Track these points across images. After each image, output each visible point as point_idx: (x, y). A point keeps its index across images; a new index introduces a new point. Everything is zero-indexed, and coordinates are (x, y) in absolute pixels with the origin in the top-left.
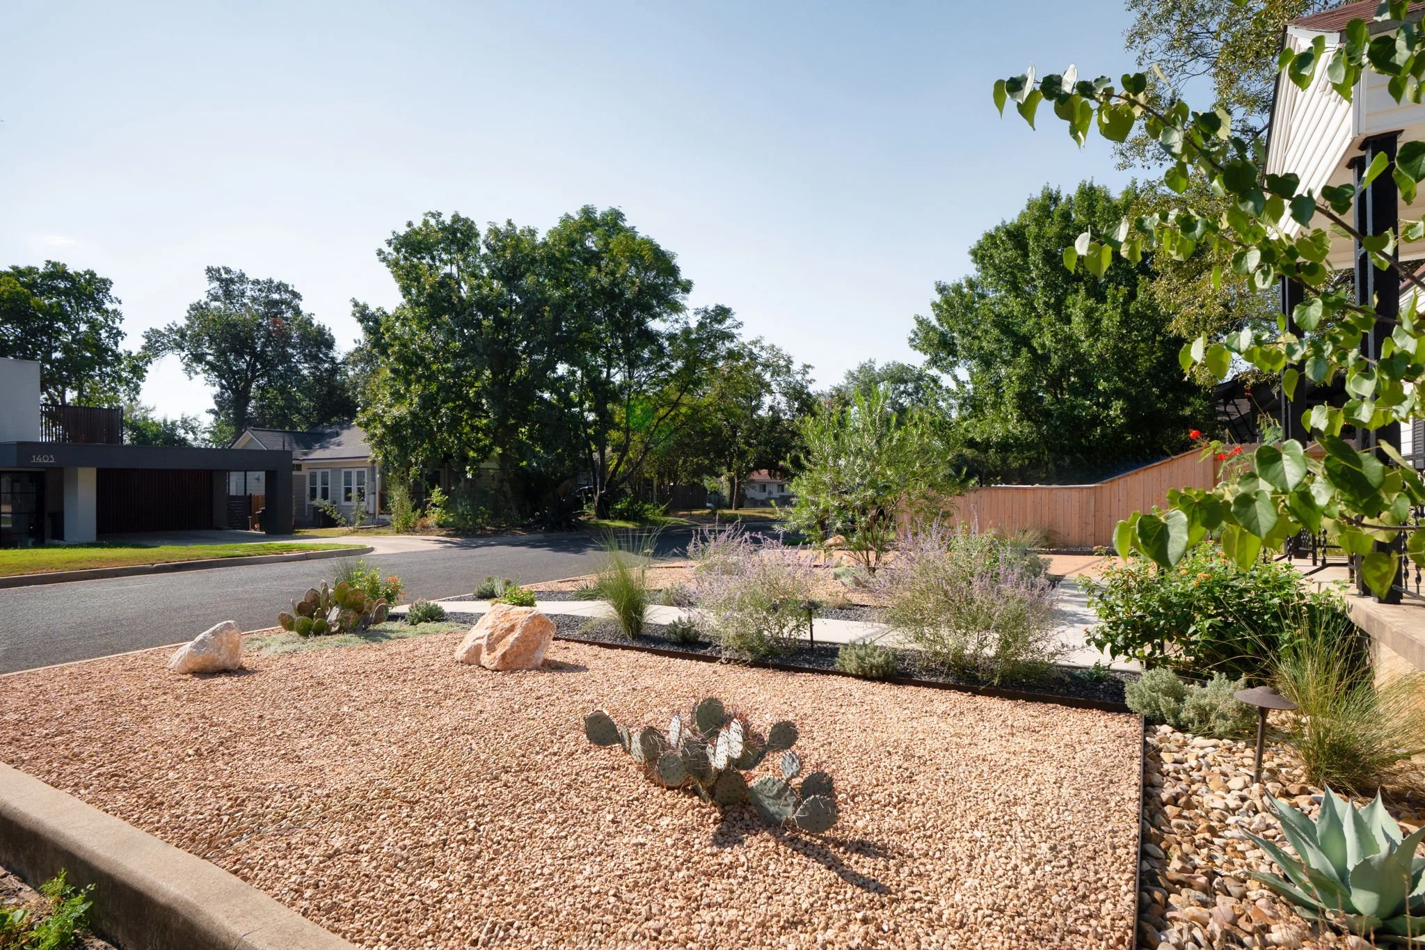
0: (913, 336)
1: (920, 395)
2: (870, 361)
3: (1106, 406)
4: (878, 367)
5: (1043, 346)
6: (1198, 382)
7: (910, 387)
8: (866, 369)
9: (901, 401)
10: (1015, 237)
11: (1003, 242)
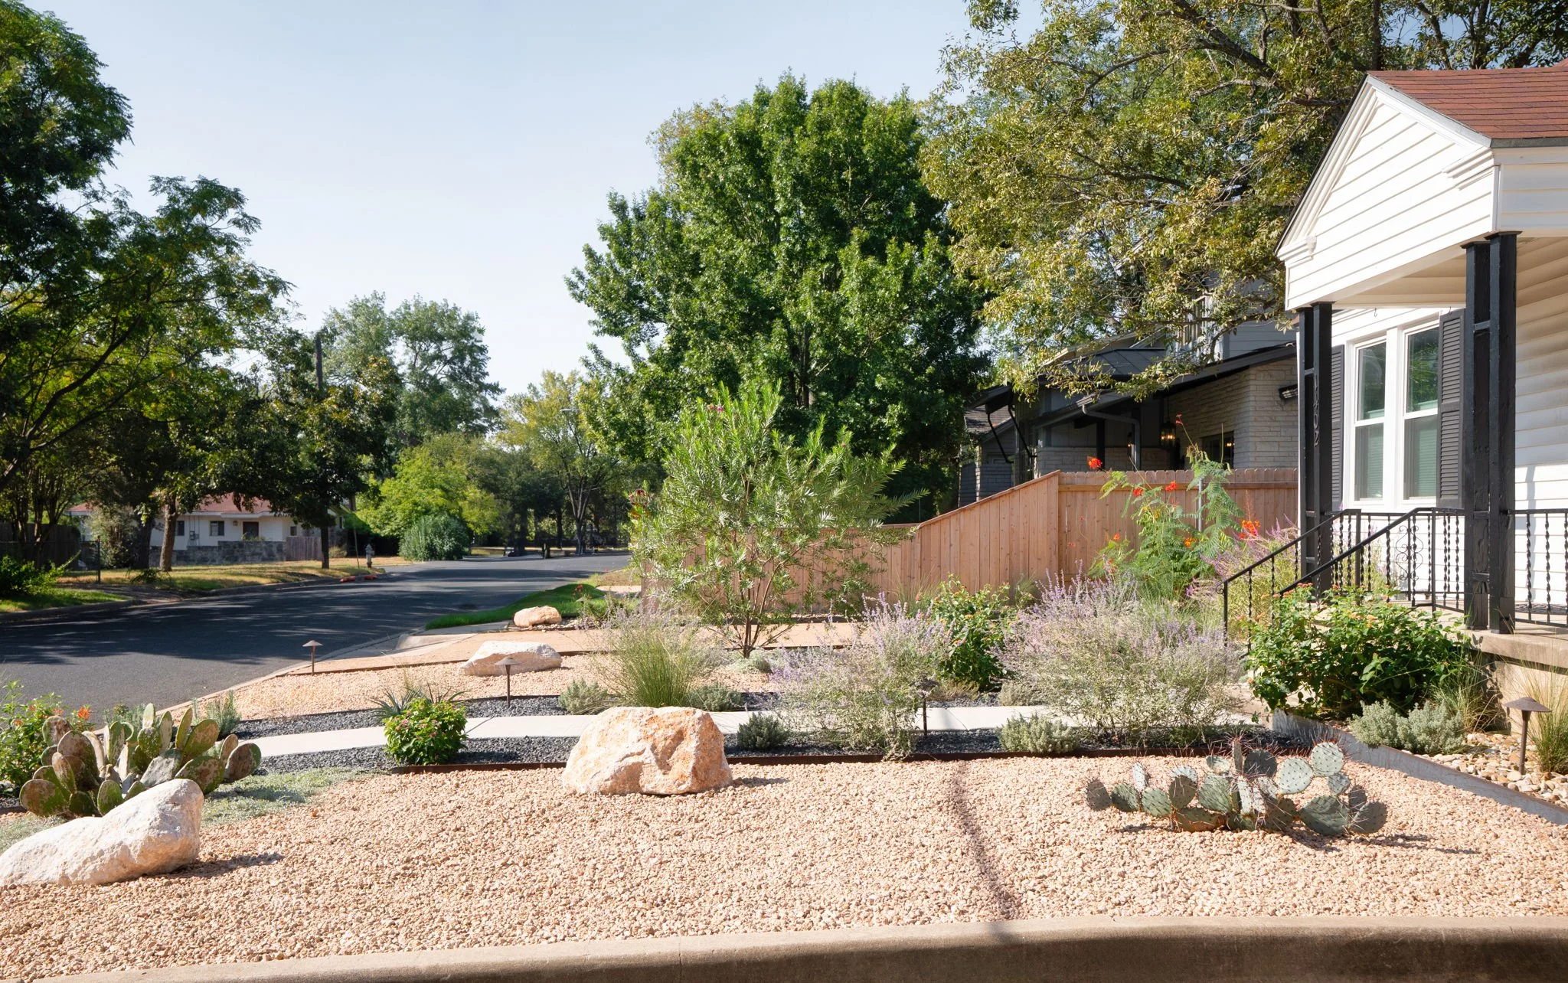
0: (575, 279)
1: (466, 364)
2: (375, 296)
3: (881, 411)
4: (390, 308)
5: (800, 318)
6: (1016, 388)
7: (447, 349)
8: (368, 311)
9: (432, 373)
10: (747, 143)
11: (729, 149)
